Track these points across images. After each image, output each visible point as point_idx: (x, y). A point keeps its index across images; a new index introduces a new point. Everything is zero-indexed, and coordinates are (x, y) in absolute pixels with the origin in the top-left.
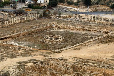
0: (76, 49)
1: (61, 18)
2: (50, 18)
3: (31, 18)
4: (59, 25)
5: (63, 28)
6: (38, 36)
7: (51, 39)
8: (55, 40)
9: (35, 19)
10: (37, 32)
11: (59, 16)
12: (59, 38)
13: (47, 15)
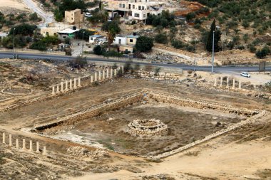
0: (190, 154)
1: (160, 79)
2: (139, 77)
3: (102, 78)
4: (157, 95)
5: (164, 102)
6: (116, 120)
7: (142, 128)
8: (150, 131)
9: (109, 80)
10: (114, 110)
11: (156, 75)
12: (156, 127)
13: (132, 72)
